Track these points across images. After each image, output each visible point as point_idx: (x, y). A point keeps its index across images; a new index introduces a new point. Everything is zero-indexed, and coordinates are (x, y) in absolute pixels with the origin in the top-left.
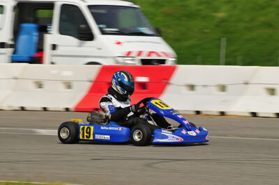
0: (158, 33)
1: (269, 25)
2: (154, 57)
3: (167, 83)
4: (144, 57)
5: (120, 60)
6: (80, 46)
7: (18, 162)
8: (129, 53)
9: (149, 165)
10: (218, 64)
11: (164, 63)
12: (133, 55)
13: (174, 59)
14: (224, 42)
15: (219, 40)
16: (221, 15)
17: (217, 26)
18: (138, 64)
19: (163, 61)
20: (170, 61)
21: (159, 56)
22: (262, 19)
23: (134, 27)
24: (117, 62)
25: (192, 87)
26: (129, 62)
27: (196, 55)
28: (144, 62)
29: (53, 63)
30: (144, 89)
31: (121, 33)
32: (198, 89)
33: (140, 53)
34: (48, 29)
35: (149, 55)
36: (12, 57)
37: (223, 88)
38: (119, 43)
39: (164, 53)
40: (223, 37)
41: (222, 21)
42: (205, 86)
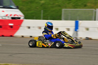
0: (18, 8)
1: (59, 6)
2: (16, 16)
3: (20, 26)
4: (13, 16)
5: (4, 17)
8: (7, 15)
9: (11, 55)
10: (40, 19)
11: (20, 19)
12: (8, 16)
13: (23, 17)
14: (42, 12)
15: (41, 11)
16: (42, 2)
17: (41, 6)
18: (10, 19)
19: (19, 18)
20: (22, 18)
21: (18, 16)
22: (57, 3)
23: (9, 5)
24: (3, 18)
25: (29, 28)
26: (7, 18)
27: (33, 16)
28: (12, 18)
30: (12, 28)
31: (4, 8)
32: (31, 28)
33: (11, 15)
35: (14, 16)
37: (40, 28)
38: (3, 11)
39: (20, 15)
40: (42, 10)
41: (43, 4)
42: (34, 27)
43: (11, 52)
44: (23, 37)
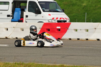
0: (63, 11)
4: (59, 19)
5: (50, 21)
6: (36, 16)
7: (17, 56)
8: (53, 18)
12: (55, 19)
15: (85, 13)
16: (84, 4)
17: (83, 8)
18: (57, 22)
19: (66, 21)
20: (68, 21)
25: (76, 30)
26: (53, 21)
29: (26, 22)
30: (60, 31)
31: (50, 11)
33: (57, 18)
34: (25, 10)
36: (11, 20)
37: (87, 31)
39: (65, 18)
41: (85, 6)
42: (81, 30)
43: (63, 54)
44: (70, 39)
